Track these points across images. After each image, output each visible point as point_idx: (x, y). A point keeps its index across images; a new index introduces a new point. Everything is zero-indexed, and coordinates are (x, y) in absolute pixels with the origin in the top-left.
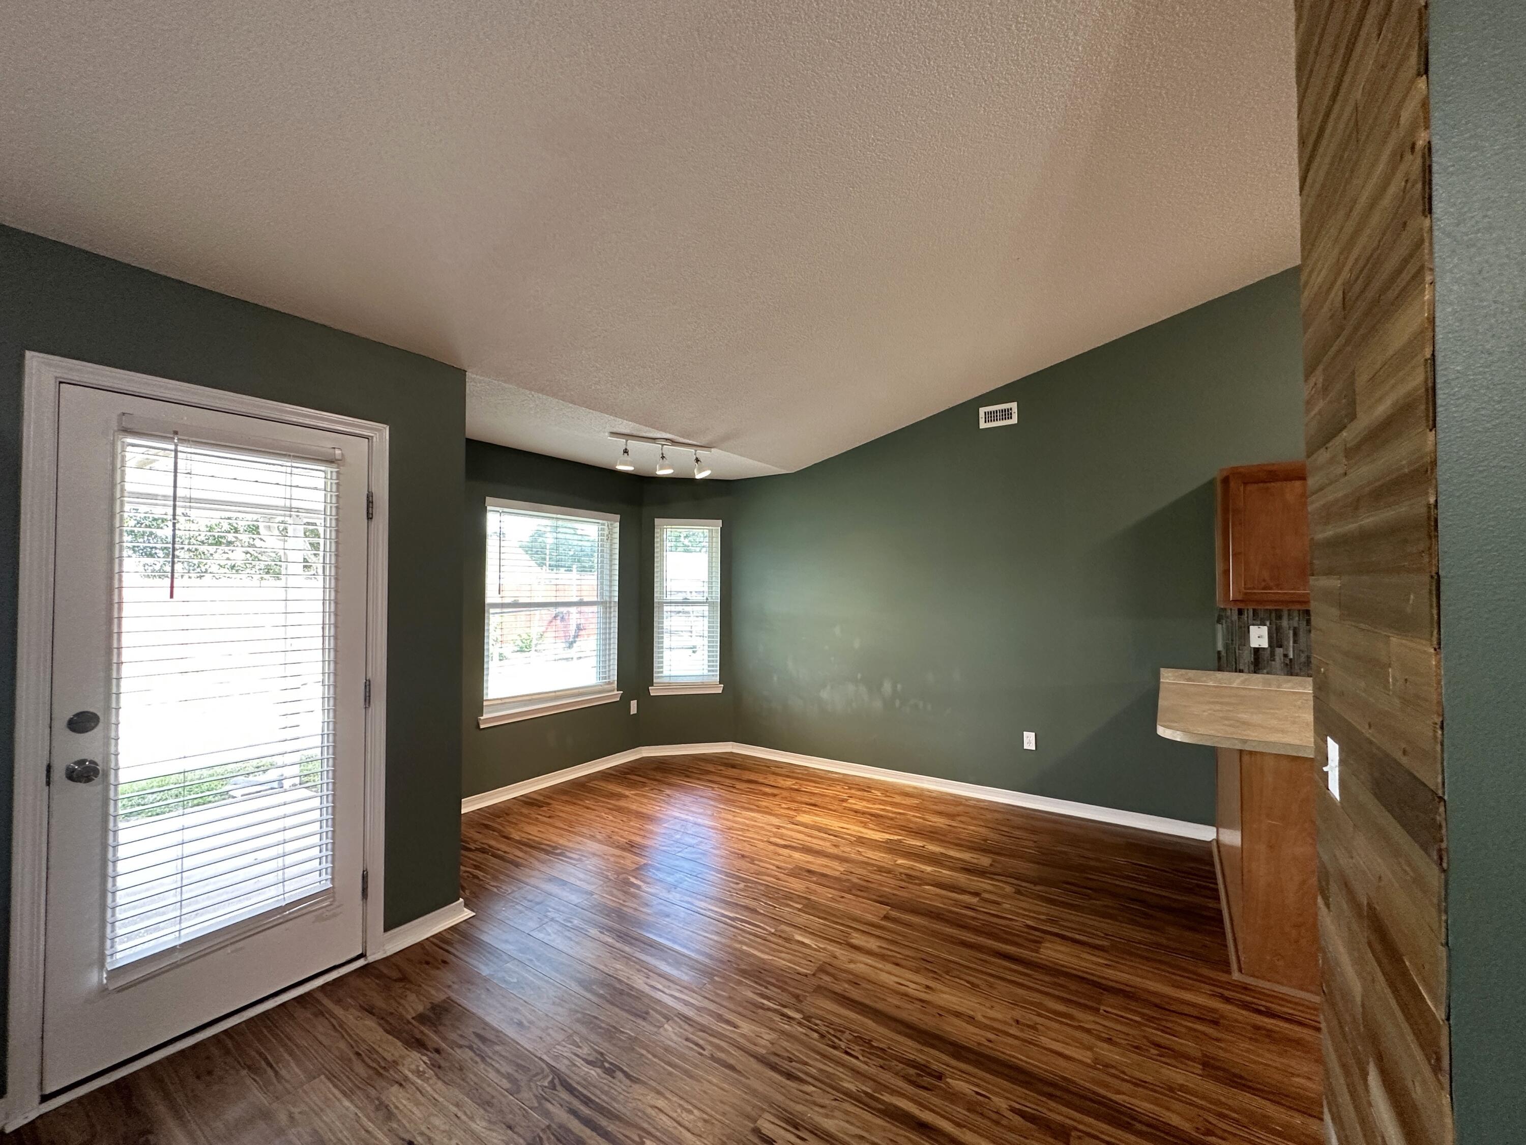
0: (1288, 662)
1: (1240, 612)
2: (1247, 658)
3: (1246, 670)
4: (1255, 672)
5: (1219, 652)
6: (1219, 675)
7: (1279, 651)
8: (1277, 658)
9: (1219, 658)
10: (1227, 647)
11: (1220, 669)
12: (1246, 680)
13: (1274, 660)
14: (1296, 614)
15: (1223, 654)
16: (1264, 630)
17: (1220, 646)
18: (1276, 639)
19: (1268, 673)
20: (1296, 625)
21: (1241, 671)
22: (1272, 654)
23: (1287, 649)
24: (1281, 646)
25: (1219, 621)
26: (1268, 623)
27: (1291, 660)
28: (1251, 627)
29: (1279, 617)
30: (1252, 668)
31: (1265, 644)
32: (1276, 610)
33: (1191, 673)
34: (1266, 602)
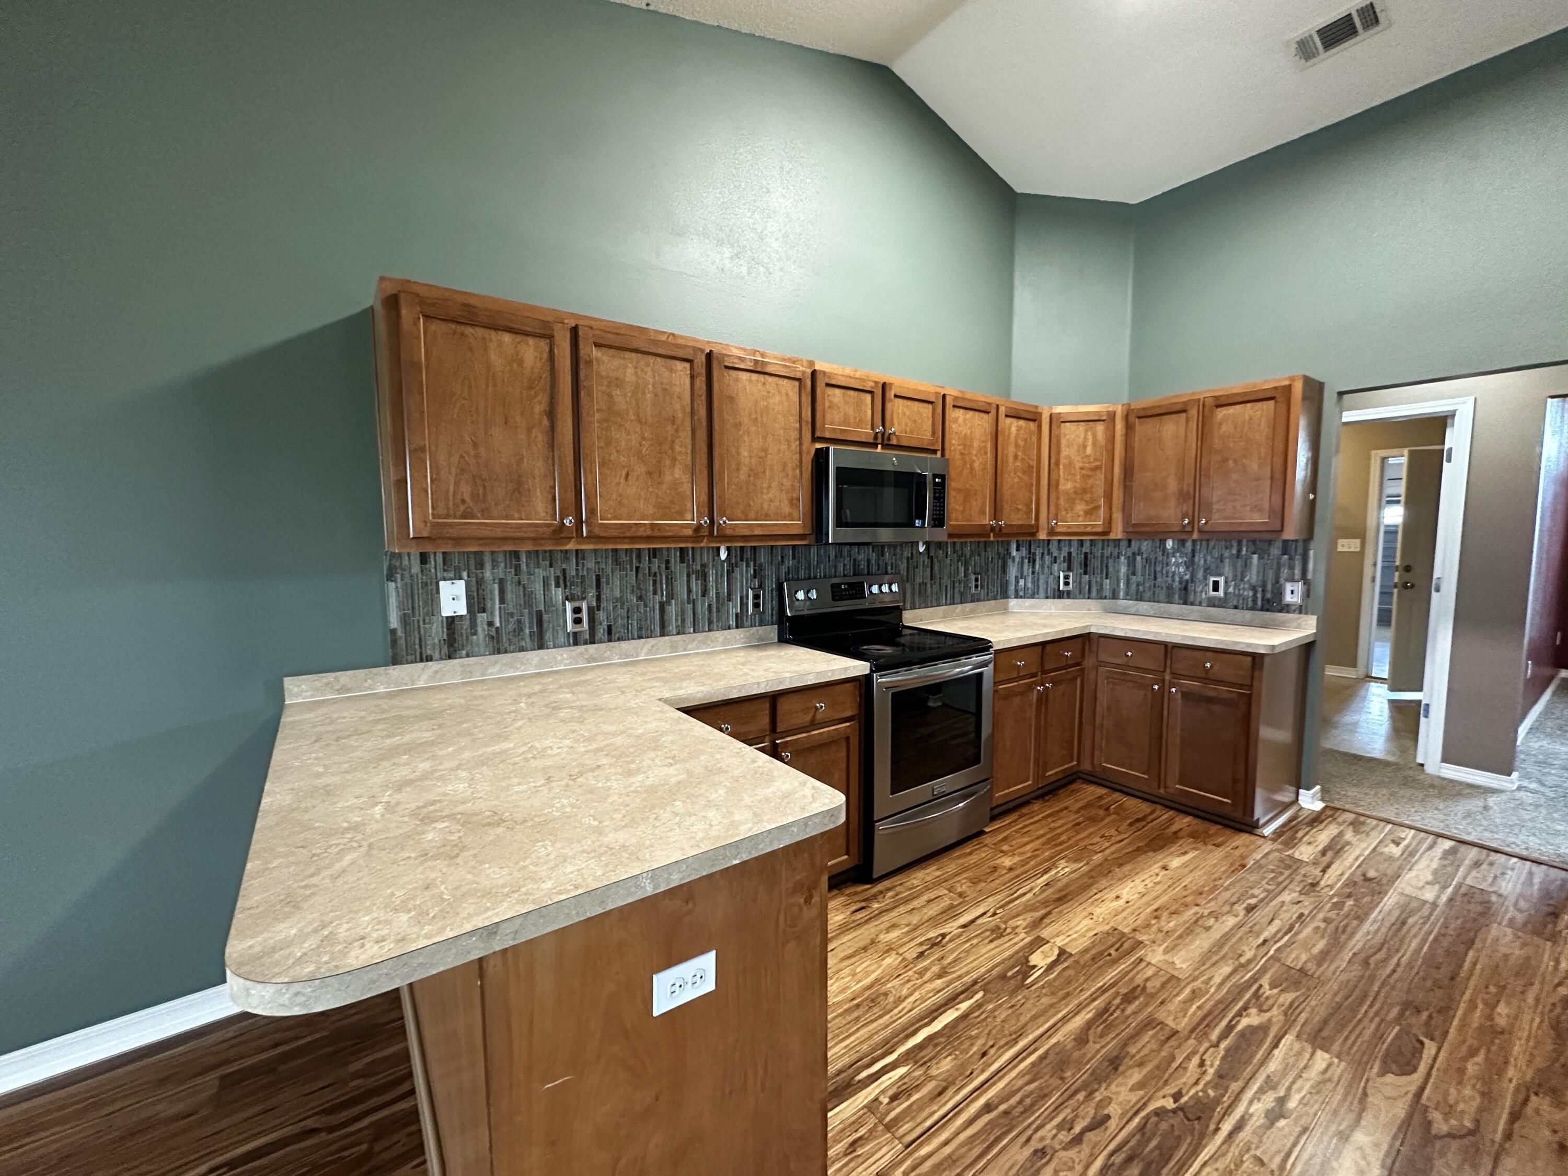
0: (493, 633)
1: (424, 558)
2: (437, 633)
3: (436, 655)
4: (450, 658)
5: (393, 632)
6: (396, 672)
7: (482, 618)
8: (479, 629)
9: (394, 642)
10: (405, 620)
11: (396, 661)
12: (436, 672)
13: (475, 634)
14: (501, 558)
15: (400, 633)
16: (460, 587)
17: (394, 621)
18: (476, 602)
19: (468, 656)
20: (501, 575)
21: (429, 659)
22: (473, 624)
23: (492, 614)
24: (484, 611)
25: (390, 577)
26: (465, 574)
27: (497, 629)
28: (441, 583)
29: (481, 565)
30: (445, 649)
31: (462, 610)
32: (475, 553)
33: (345, 677)
34: (458, 540)
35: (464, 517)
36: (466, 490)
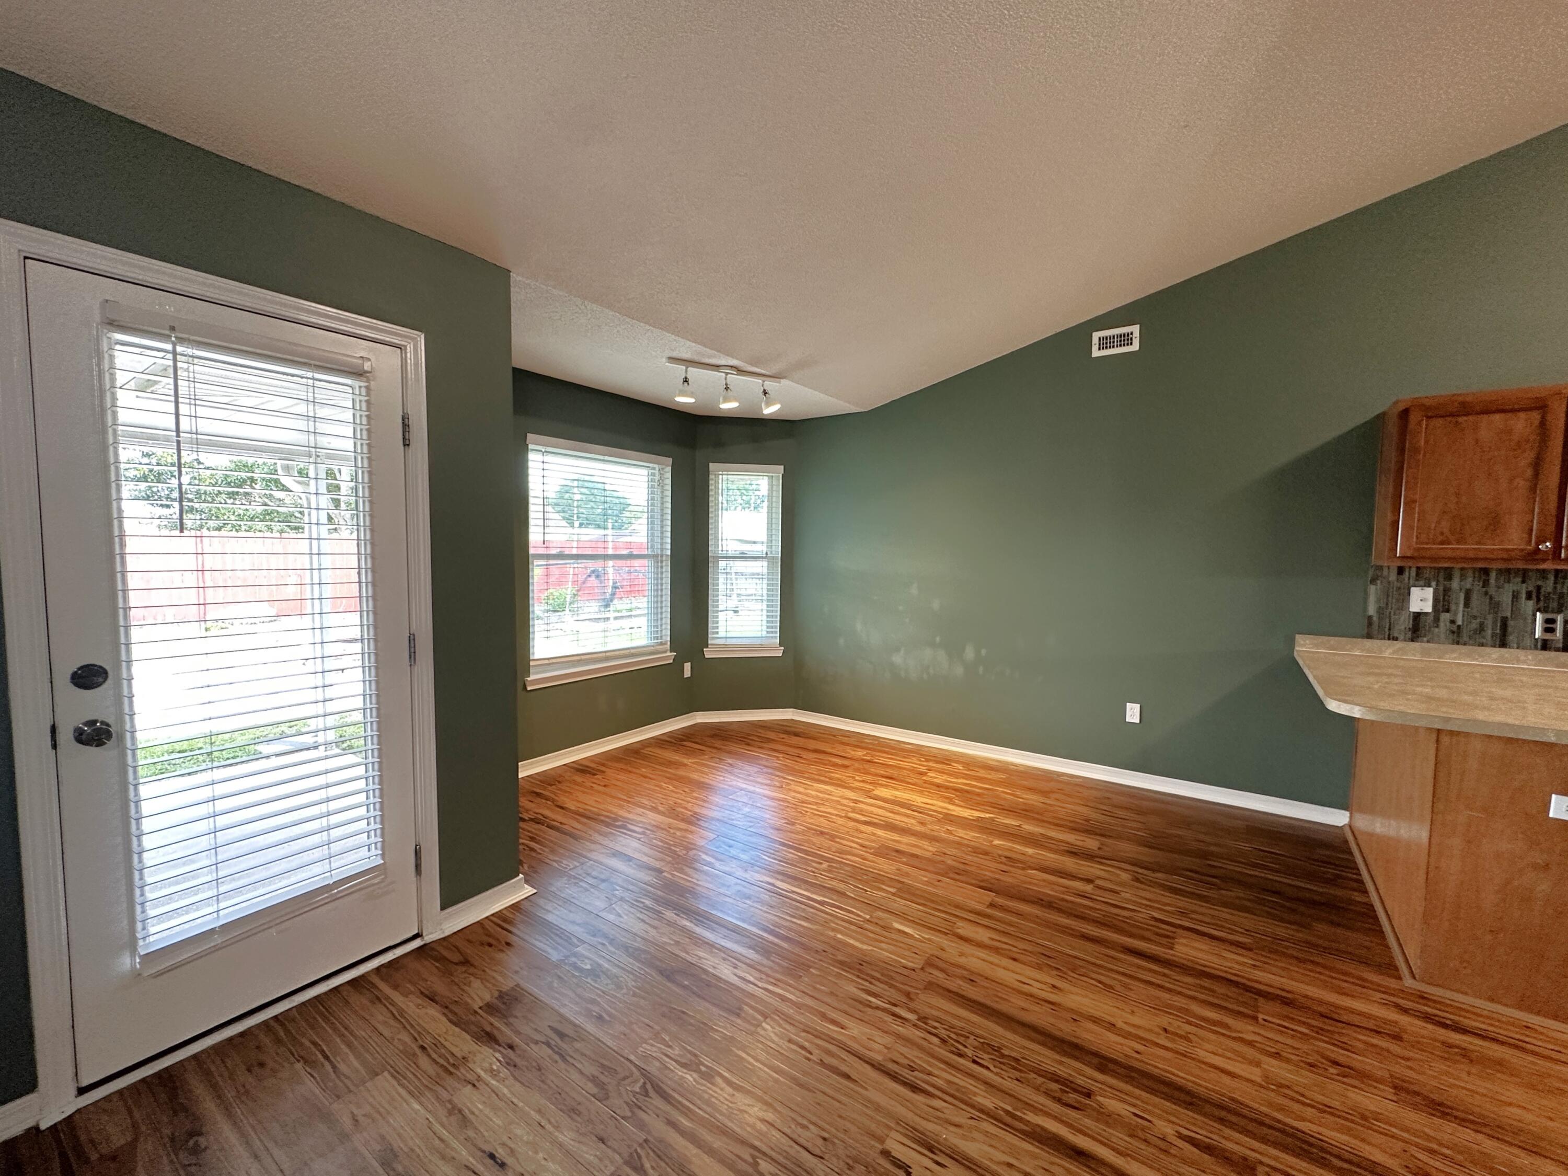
0: (1455, 628)
1: (1401, 571)
2: (1403, 623)
3: (1402, 637)
4: (1412, 641)
5: (1370, 618)
6: (1368, 643)
7: (1445, 617)
8: (1442, 624)
9: (1370, 624)
10: (1380, 611)
11: (1369, 636)
12: (1400, 649)
13: (1437, 626)
14: (1470, 573)
15: (1375, 619)
16: (1429, 592)
17: (1372, 610)
18: (1442, 603)
19: (1428, 642)
20: (1468, 586)
21: (1396, 639)
22: (1437, 620)
23: (1456, 614)
24: (1448, 611)
25: (1373, 581)
26: (1434, 584)
27: (1459, 627)
28: (1413, 589)
29: (1449, 577)
30: (1409, 635)
31: (1428, 608)
32: (1446, 569)
33: (1333, 640)
34: (1434, 559)
35: (1442, 543)
36: (1445, 525)
